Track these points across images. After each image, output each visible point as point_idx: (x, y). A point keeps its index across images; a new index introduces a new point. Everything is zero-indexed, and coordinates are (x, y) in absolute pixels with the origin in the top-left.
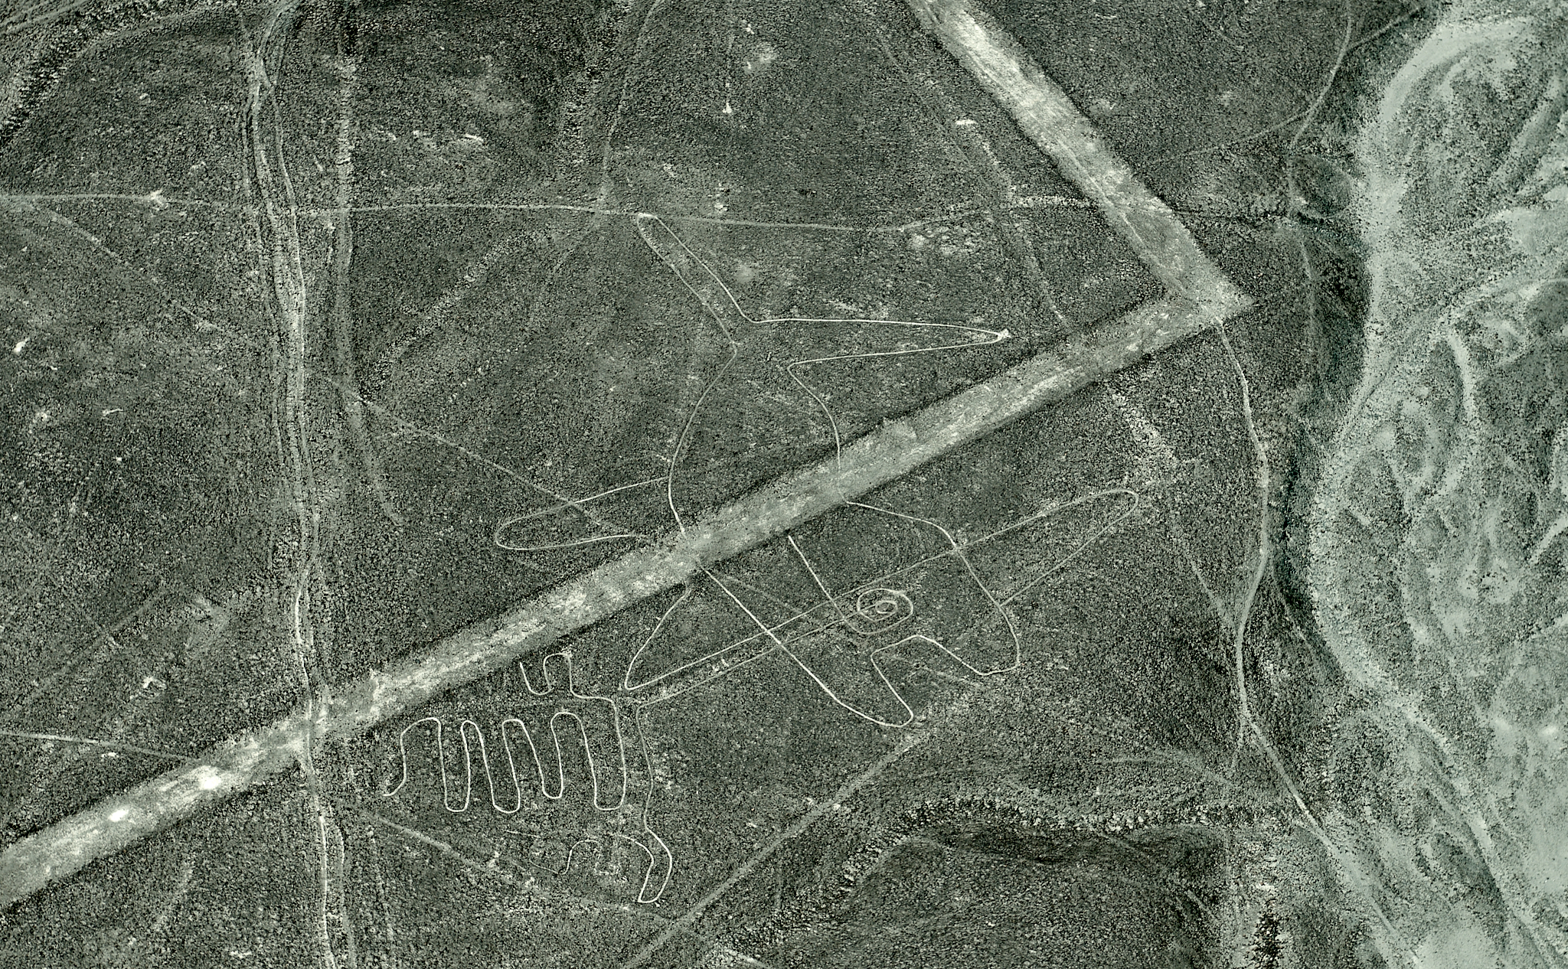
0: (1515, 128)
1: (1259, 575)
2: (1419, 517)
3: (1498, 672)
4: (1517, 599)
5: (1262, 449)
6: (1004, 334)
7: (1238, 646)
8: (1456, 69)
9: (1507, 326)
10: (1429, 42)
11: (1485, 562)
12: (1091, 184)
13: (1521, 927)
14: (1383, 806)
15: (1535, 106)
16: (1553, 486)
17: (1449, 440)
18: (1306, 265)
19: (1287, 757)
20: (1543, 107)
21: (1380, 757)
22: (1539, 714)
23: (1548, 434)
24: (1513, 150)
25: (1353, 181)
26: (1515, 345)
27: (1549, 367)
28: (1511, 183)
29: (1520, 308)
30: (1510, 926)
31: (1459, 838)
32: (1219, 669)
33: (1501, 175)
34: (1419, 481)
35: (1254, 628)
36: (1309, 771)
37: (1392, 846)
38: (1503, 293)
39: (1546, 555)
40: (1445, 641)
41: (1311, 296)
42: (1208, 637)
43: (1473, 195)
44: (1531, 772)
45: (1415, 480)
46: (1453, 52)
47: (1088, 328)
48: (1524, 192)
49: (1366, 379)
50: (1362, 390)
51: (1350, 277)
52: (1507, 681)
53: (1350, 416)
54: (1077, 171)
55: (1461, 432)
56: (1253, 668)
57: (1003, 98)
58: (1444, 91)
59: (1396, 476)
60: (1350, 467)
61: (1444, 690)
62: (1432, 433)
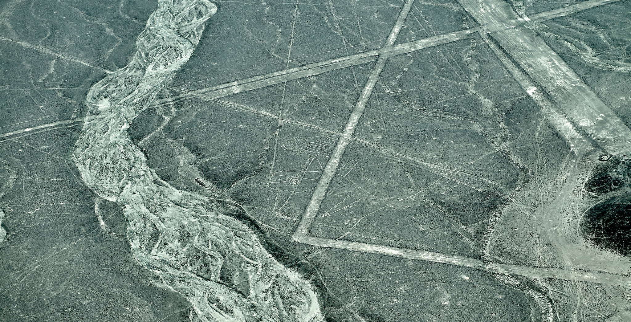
0: (283, 301)
1: (247, 213)
2: (234, 237)
3: (201, 225)
4: (207, 235)
5: (265, 225)
6: (323, 216)
7: (241, 206)
8: (307, 306)
9: (249, 270)
10: (318, 308)
11: (217, 236)
12: (341, 242)
13: (170, 203)
14: (202, 205)
15: (284, 307)
16: (216, 251)
17: (240, 248)
18: (290, 253)
19: (221, 201)
20: (283, 308)
21: (208, 209)
22: (190, 224)
23: (224, 257)
24: (279, 297)
25: (302, 276)
26: (244, 267)
27: (235, 266)
28: (273, 292)
29: (249, 274)
30: (172, 203)
31: (187, 207)
32: (240, 202)
33: (276, 292)
34: (239, 242)
35: (241, 209)
36: (216, 202)
37: (195, 202)
38: (255, 274)
39: (208, 242)
40: (213, 225)
41: (284, 249)
42: (245, 203)
43: (277, 285)
44: (184, 217)
45: (239, 241)
46: (311, 308)
47: (312, 225)
48: (270, 292)
49: (263, 249)
50: (262, 248)
51: (282, 259)
52: (198, 225)
53: (260, 243)
54: (345, 243)
55: (240, 251)
56: (236, 206)
57: (374, 245)
58: (304, 300)
59: (243, 240)
60: (252, 238)
61: (206, 220)
62: (244, 248)
